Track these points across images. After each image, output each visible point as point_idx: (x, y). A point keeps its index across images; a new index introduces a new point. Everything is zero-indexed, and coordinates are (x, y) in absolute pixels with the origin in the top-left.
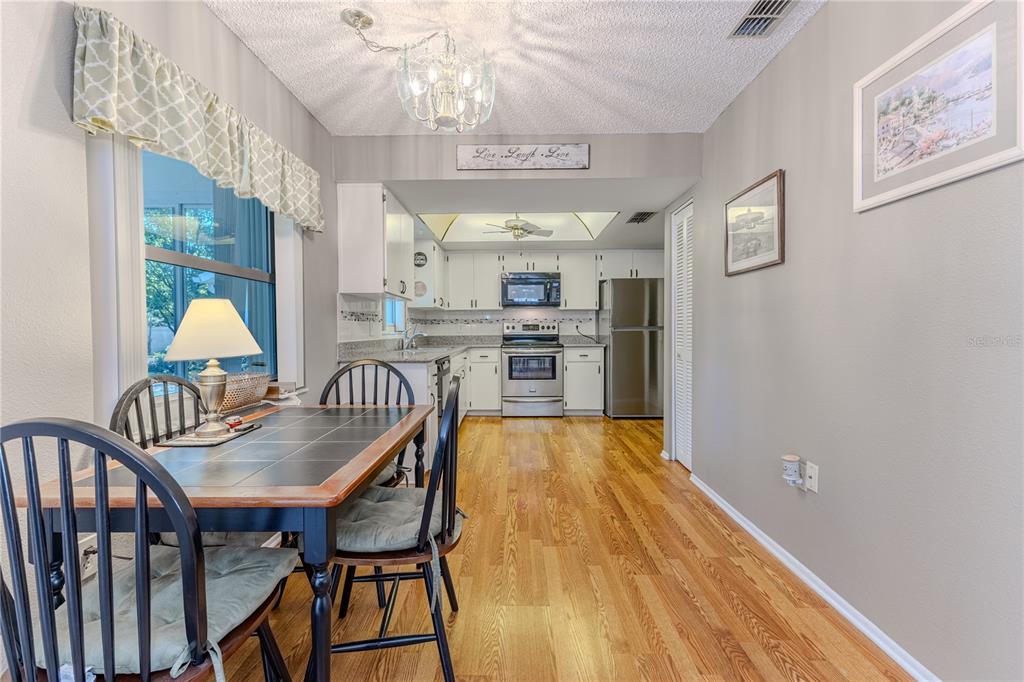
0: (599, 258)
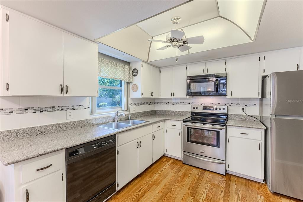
0: (262, 58)
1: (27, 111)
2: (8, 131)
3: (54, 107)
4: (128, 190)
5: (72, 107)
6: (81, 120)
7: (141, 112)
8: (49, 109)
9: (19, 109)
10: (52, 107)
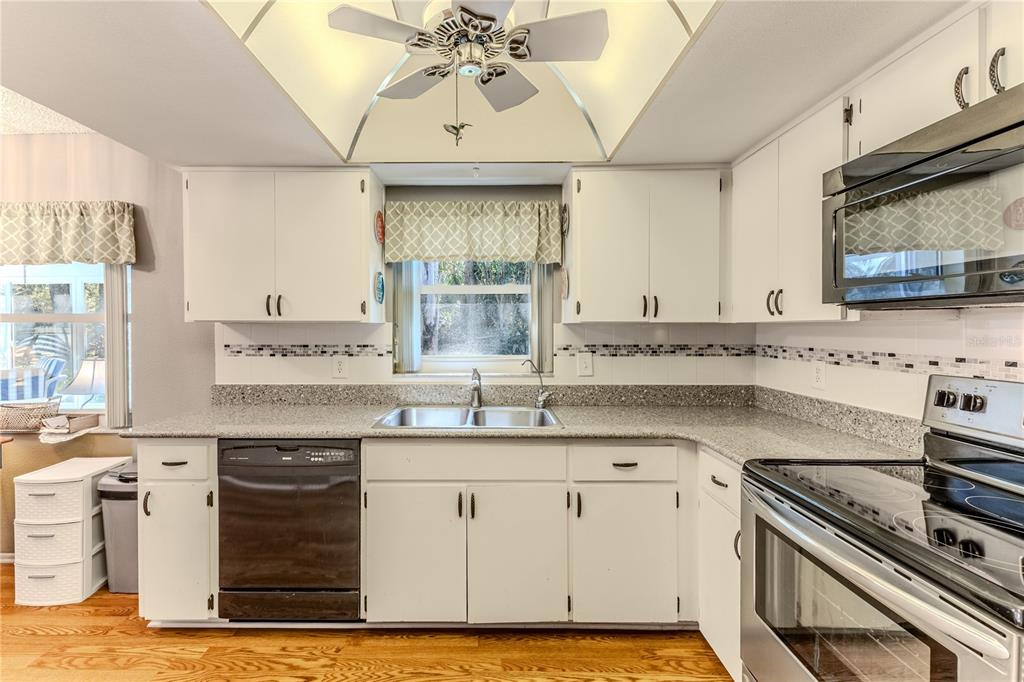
1: (261, 352)
2: (233, 387)
3: (307, 346)
4: (403, 648)
5: (347, 349)
6: (364, 386)
7: (625, 387)
8: (298, 350)
9: (250, 346)
10: (304, 346)
